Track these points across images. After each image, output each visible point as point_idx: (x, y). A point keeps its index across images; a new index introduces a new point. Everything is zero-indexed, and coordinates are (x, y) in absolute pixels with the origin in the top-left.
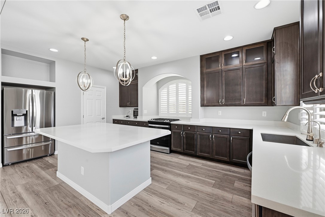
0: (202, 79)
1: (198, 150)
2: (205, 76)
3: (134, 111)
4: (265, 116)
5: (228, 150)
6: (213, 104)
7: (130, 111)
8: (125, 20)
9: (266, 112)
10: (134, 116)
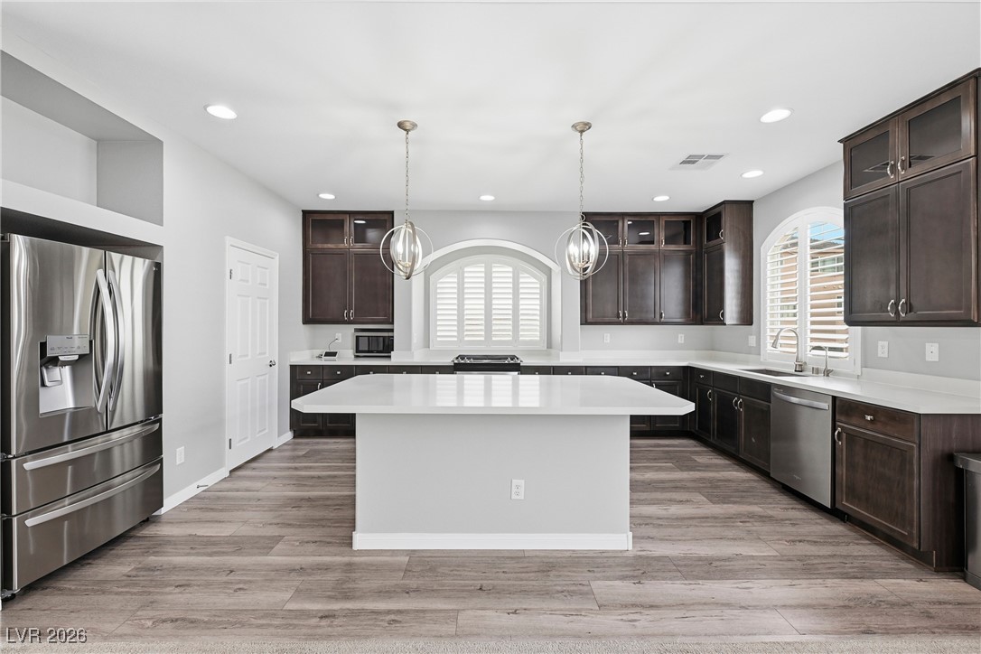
3: (357, 337)
4: (683, 342)
6: (607, 320)
7: (339, 335)
8: (582, 132)
10: (357, 351)
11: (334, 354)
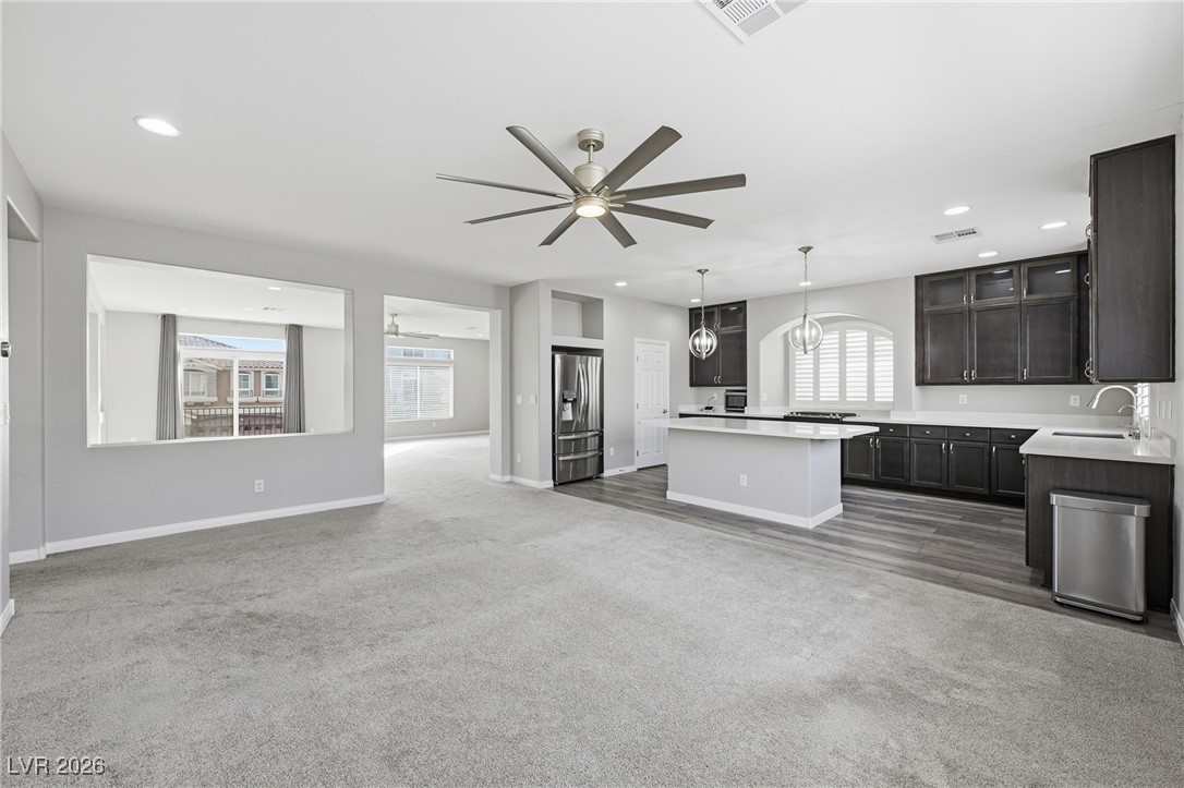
0: (920, 326)
1: (914, 475)
2: (928, 321)
3: (727, 396)
4: (1078, 404)
5: (986, 472)
6: (948, 380)
7: (715, 395)
9: (1078, 397)
10: (727, 406)
11: (711, 408)
